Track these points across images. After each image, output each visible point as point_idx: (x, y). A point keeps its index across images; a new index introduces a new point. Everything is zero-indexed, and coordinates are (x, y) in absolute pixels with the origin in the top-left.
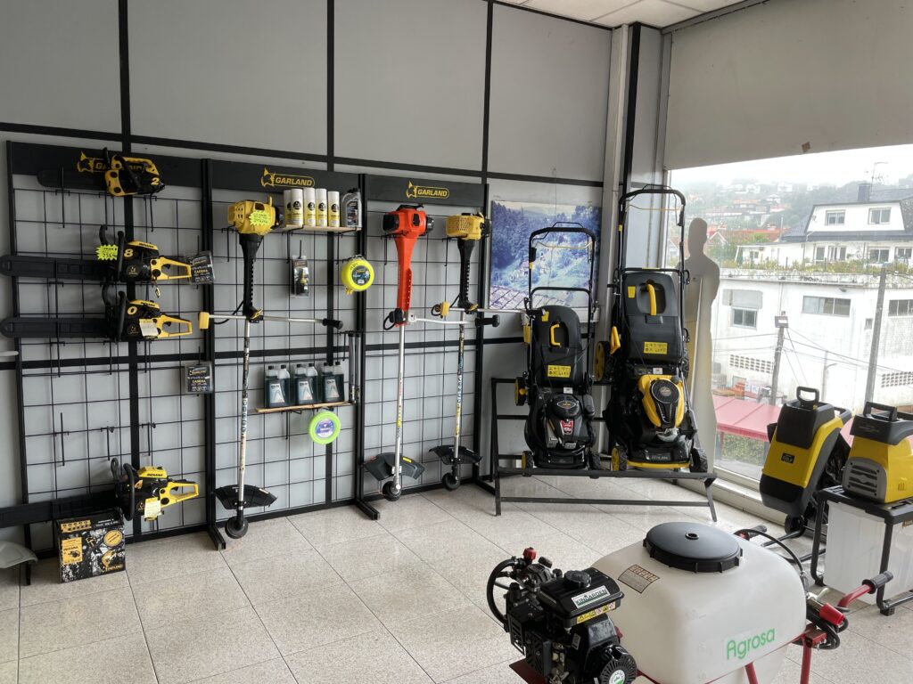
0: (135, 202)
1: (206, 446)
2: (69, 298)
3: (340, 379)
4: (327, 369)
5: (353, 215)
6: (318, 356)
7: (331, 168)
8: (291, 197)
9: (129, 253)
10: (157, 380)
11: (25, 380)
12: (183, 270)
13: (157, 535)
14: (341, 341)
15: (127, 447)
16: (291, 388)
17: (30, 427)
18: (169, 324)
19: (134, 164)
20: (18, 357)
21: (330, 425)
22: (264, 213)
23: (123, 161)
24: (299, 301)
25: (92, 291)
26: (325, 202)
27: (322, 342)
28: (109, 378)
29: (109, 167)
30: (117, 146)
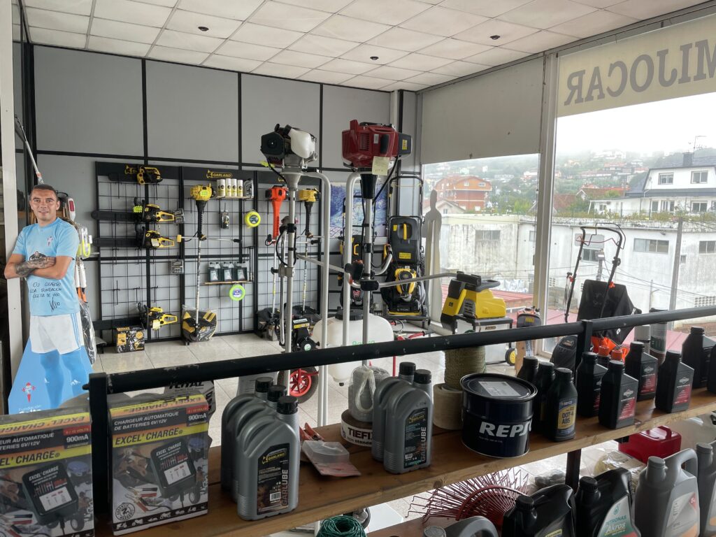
0: (150, 187)
1: (181, 299)
2: (121, 229)
3: (245, 270)
4: (238, 265)
5: (249, 191)
6: (234, 258)
7: (240, 168)
8: (220, 183)
9: (147, 210)
10: (158, 268)
11: (101, 265)
12: (170, 217)
13: (158, 340)
14: (245, 252)
15: (145, 298)
16: (221, 273)
17: (103, 287)
18: (164, 241)
19: (149, 170)
20: (99, 255)
21: (240, 291)
22: (207, 191)
23: (144, 169)
24: (224, 232)
25: (131, 226)
26: (236, 185)
27: (236, 252)
28: (138, 266)
29: (138, 172)
30: (142, 162)
